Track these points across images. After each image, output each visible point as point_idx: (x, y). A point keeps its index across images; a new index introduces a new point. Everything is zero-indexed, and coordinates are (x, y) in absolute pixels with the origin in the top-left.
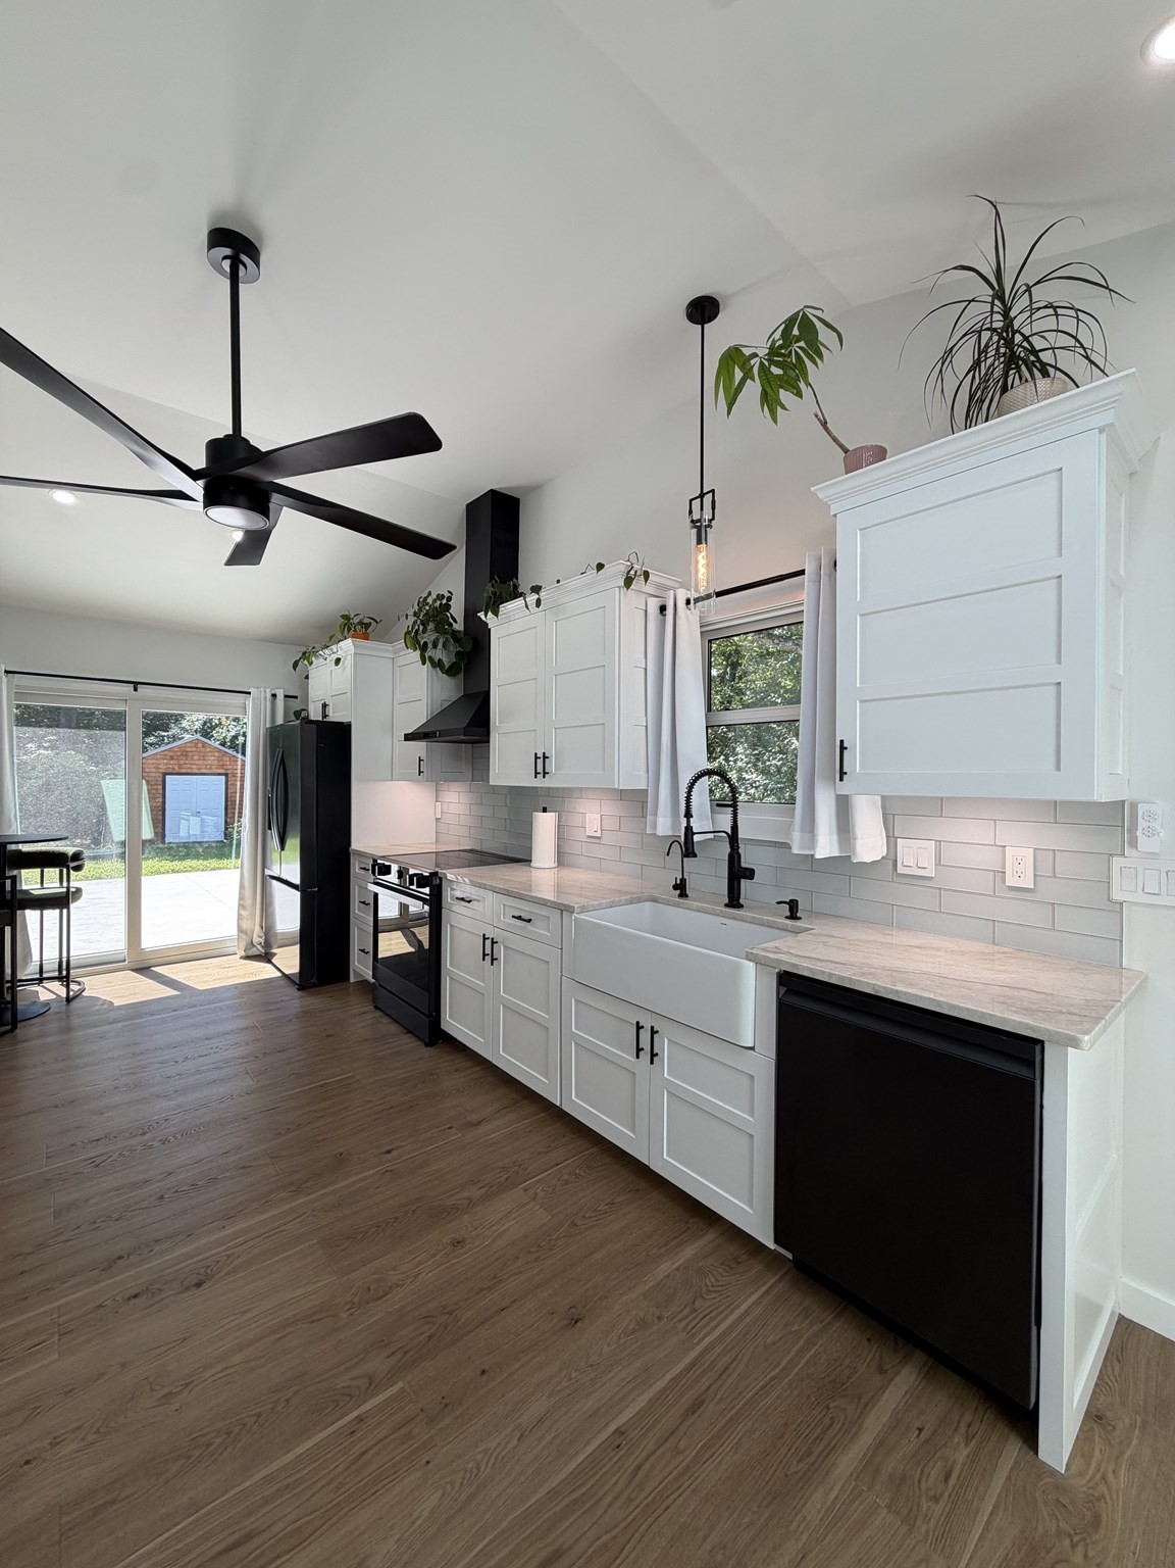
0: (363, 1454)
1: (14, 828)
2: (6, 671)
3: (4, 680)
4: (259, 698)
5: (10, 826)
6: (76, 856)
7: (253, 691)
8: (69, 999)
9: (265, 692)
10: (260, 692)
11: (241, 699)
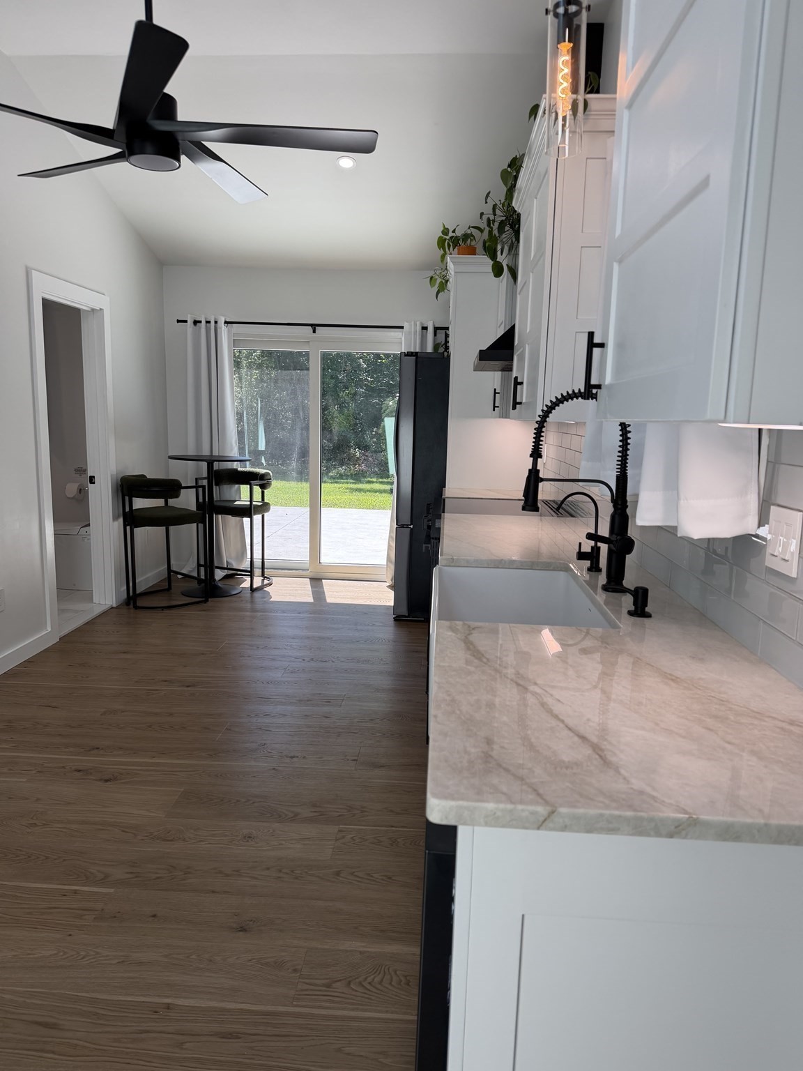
0: (55, 908)
1: (234, 452)
2: (226, 322)
3: (224, 330)
4: (410, 332)
5: (232, 450)
6: (262, 477)
7: (406, 325)
8: (252, 589)
9: (415, 325)
10: (411, 325)
11: (397, 334)
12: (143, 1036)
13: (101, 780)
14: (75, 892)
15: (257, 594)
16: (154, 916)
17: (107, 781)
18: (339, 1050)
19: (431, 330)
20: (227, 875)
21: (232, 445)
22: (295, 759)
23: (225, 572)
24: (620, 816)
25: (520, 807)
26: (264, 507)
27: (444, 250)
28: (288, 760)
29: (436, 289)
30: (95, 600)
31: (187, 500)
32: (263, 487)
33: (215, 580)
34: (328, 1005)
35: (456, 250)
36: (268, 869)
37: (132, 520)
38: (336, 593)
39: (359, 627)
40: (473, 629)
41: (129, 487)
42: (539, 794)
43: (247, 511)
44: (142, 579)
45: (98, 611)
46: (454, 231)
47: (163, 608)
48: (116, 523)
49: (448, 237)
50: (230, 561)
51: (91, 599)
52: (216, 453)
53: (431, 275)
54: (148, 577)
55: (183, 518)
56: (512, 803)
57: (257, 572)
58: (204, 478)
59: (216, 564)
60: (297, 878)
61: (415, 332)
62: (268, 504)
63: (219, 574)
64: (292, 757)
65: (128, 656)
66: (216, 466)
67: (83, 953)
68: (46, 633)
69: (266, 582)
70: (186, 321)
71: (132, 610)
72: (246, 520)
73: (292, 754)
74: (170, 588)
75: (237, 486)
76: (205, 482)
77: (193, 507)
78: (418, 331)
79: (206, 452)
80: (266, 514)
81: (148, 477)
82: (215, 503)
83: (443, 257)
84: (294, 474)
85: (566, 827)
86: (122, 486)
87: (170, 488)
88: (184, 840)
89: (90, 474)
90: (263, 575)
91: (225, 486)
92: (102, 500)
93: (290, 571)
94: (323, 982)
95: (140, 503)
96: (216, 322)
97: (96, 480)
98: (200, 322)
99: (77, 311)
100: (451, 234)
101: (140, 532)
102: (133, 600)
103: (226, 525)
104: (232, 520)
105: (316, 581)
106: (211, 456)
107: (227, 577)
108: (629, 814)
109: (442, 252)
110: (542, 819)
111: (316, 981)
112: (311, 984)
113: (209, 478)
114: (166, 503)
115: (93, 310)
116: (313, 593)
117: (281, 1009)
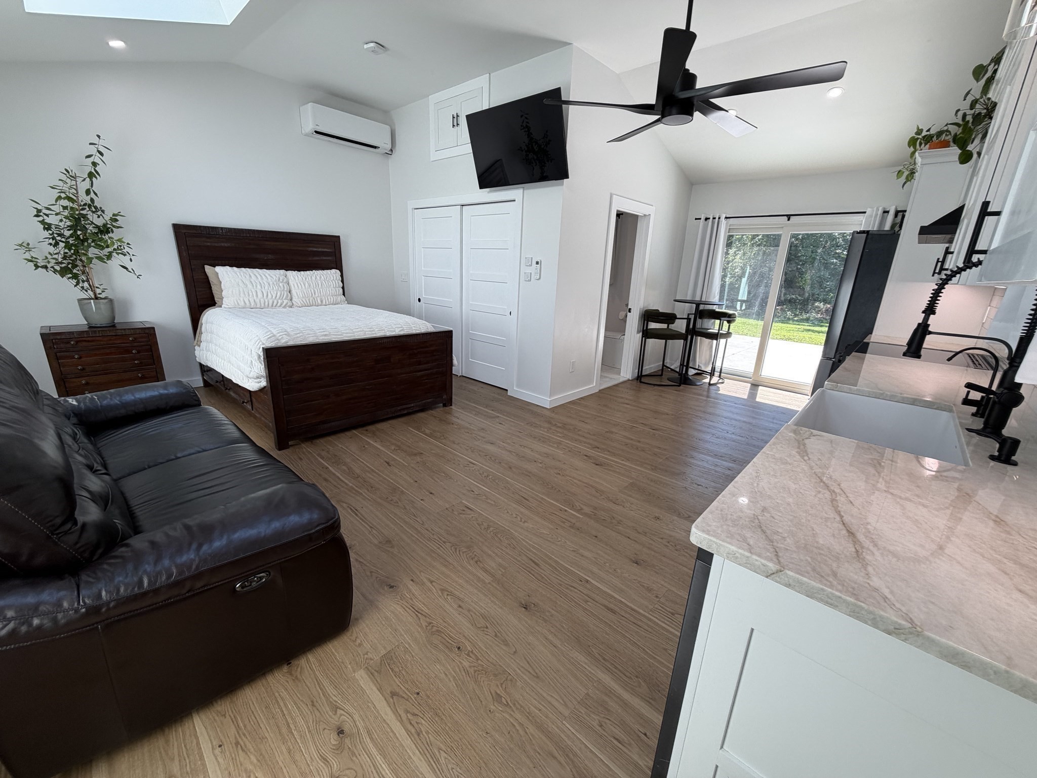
1: (715, 299)
2: (726, 218)
3: (723, 222)
4: (871, 216)
5: (714, 297)
6: (729, 316)
7: (869, 211)
8: (710, 384)
9: (878, 209)
10: (873, 210)
11: (859, 217)
12: (572, 588)
13: (594, 463)
14: (566, 511)
15: (712, 388)
16: (596, 537)
17: (597, 465)
18: (666, 650)
19: (892, 213)
20: (639, 533)
21: (715, 295)
22: (699, 487)
23: (696, 371)
24: (840, 597)
25: (754, 557)
26: (728, 335)
27: (915, 147)
28: (696, 486)
29: (903, 179)
30: (622, 374)
31: (680, 326)
32: (729, 322)
33: (688, 375)
34: (668, 623)
35: (928, 146)
36: (662, 539)
37: (647, 334)
38: (765, 396)
39: (775, 421)
40: (814, 436)
41: (649, 316)
42: (777, 555)
43: (715, 336)
44: (647, 367)
45: (621, 380)
46: (928, 130)
47: (655, 385)
48: (639, 335)
49: (920, 137)
50: (700, 365)
51: (619, 374)
52: (703, 299)
53: (899, 169)
54: (651, 367)
55: (676, 336)
56: (751, 553)
57: (717, 374)
58: (692, 314)
59: (691, 365)
60: (676, 550)
61: (877, 215)
62: (731, 333)
63: (691, 372)
64: (698, 485)
65: (628, 406)
66: (702, 307)
67: (560, 539)
68: (593, 386)
69: (720, 381)
70: (700, 219)
71: (639, 383)
72: (715, 342)
73: (699, 484)
74: (662, 375)
75: (713, 320)
76: (692, 317)
77: (683, 330)
78: (879, 213)
79: (698, 298)
80: (728, 339)
81: (660, 311)
82: (696, 329)
83: (913, 153)
84: (754, 316)
85: (790, 585)
86: (644, 315)
87: (670, 318)
88: (624, 507)
89: (629, 307)
90: (720, 376)
91: (706, 320)
92: (633, 322)
93: (738, 376)
94: (670, 610)
95: (653, 325)
96: (719, 218)
97: (632, 311)
98: (709, 218)
99: (637, 216)
100: (924, 133)
101: (651, 342)
102: (640, 378)
103: (702, 345)
104: (706, 341)
105: (755, 386)
106: (701, 301)
107: (697, 374)
108: (852, 600)
109: (912, 149)
110: (771, 572)
111: (668, 609)
112: (662, 608)
113: (695, 314)
114: (668, 326)
115: (645, 215)
116: (750, 393)
117: (641, 611)
